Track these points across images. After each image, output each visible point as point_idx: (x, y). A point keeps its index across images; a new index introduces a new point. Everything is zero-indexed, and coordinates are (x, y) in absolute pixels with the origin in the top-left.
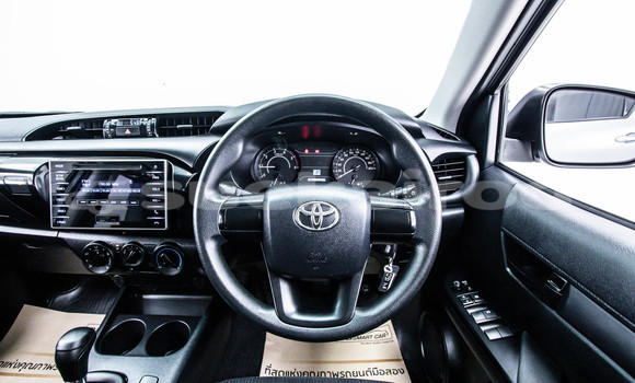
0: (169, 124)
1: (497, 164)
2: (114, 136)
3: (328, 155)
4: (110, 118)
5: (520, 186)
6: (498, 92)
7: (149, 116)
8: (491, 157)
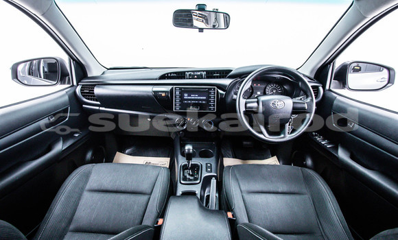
0: (210, 74)
1: (330, 90)
2: (190, 78)
3: (263, 86)
4: (188, 72)
5: (338, 97)
6: (332, 64)
7: (203, 71)
8: (327, 87)
